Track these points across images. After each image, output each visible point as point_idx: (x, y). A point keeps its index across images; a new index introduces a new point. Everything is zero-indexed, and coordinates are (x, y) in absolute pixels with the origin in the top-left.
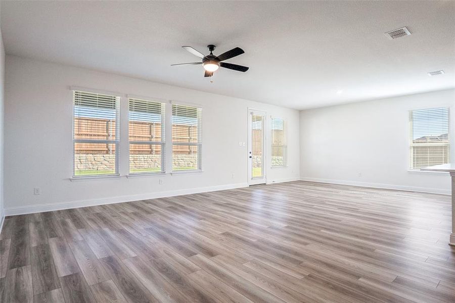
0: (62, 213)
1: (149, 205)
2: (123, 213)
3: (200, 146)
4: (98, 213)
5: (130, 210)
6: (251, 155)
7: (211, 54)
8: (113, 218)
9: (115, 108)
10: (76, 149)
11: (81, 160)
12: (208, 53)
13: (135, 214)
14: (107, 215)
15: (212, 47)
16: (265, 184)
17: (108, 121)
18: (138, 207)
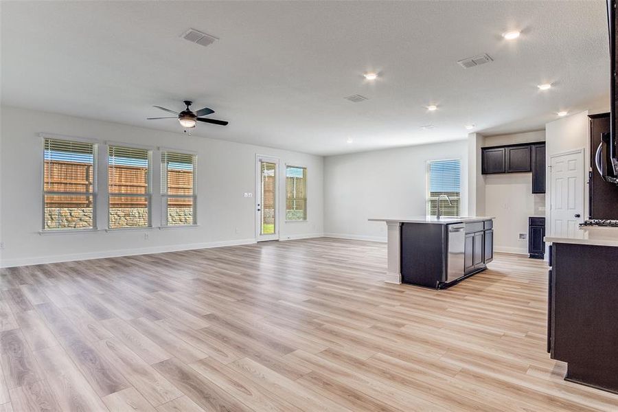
0: (30, 268)
1: (130, 261)
2: (100, 267)
3: (195, 197)
4: (71, 268)
5: (107, 264)
6: (259, 208)
7: (188, 109)
8: (88, 271)
9: (91, 153)
10: (46, 201)
11: (53, 216)
12: (184, 108)
13: (112, 267)
14: (81, 268)
15: (188, 103)
16: (277, 241)
17: (89, 166)
18: (117, 262)
